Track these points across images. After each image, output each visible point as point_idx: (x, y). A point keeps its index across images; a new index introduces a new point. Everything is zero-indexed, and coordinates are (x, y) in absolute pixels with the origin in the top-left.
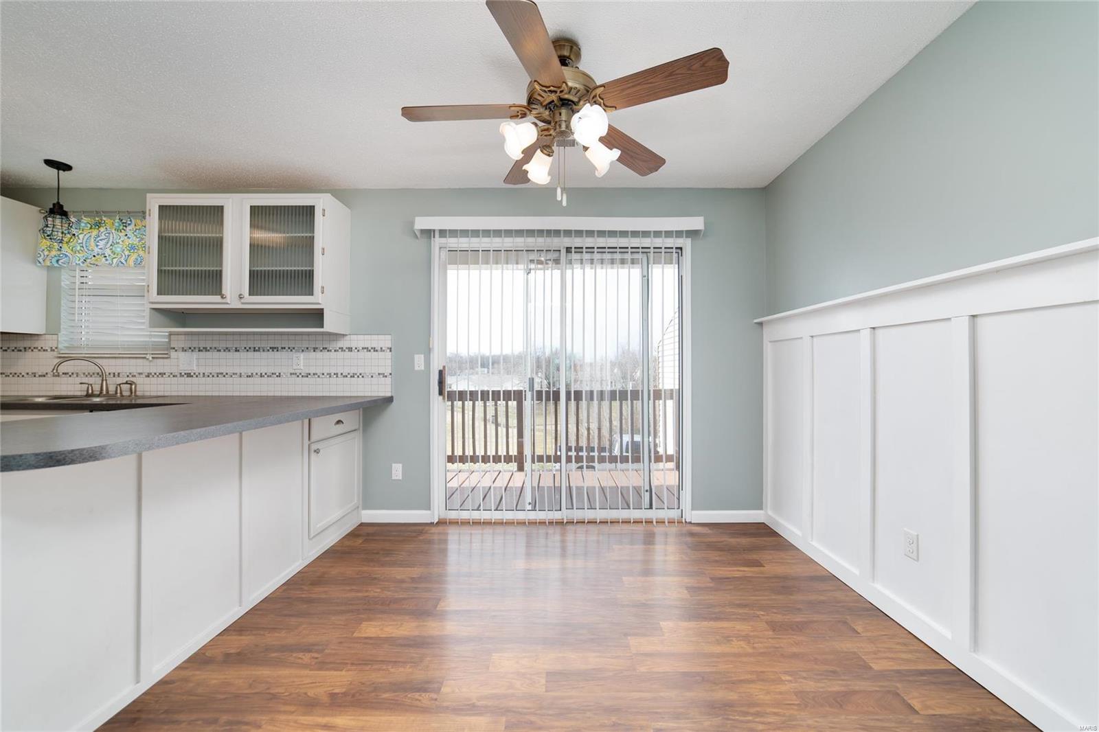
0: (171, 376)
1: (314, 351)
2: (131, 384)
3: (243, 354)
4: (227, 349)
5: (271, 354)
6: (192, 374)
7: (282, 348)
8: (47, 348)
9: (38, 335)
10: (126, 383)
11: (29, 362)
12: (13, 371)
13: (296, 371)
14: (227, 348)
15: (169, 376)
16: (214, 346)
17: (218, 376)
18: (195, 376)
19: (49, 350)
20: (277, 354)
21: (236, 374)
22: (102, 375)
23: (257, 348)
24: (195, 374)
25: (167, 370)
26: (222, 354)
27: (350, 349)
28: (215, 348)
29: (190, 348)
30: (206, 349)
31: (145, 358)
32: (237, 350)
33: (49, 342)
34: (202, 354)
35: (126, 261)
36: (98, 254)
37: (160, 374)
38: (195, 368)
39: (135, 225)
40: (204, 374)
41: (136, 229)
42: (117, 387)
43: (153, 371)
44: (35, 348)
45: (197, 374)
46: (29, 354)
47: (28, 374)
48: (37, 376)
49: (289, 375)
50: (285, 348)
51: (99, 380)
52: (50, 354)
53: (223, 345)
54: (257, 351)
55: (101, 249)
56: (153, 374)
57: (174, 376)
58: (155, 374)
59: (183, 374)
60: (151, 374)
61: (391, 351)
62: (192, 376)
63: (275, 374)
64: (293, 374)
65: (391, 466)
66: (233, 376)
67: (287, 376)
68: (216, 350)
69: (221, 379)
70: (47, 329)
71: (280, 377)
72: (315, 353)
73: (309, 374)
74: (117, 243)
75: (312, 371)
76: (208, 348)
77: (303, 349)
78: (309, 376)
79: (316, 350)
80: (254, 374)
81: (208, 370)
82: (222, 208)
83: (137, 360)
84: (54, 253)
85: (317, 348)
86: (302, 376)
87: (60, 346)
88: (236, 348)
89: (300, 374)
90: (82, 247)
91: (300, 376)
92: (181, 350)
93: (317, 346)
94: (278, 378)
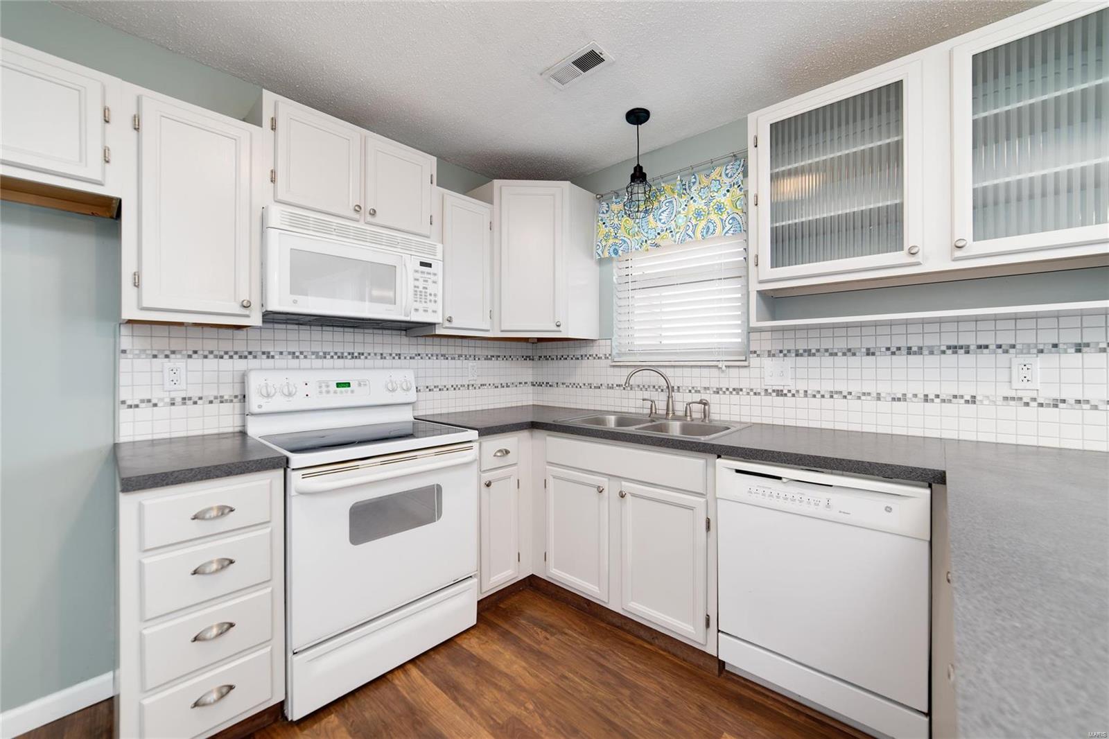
0: (752, 393)
1: (1079, 351)
2: (705, 404)
3: (884, 360)
5: (950, 358)
6: (785, 392)
7: (980, 347)
8: (601, 355)
9: (592, 340)
10: (701, 402)
11: (586, 371)
12: (572, 382)
13: (1020, 394)
14: (849, 350)
15: (748, 394)
16: (824, 347)
17: (832, 397)
18: (789, 395)
19: (603, 358)
20: (966, 359)
21: (869, 394)
22: (668, 388)
23: (914, 349)
24: (789, 391)
25: (744, 385)
26: (840, 360)
28: (827, 350)
29: (781, 352)
30: (809, 353)
31: (716, 366)
32: (869, 353)
33: (602, 349)
34: (802, 361)
35: (694, 233)
36: (662, 231)
37: (734, 389)
38: (788, 384)
39: (700, 183)
40: (806, 392)
41: (701, 188)
42: (686, 408)
43: (724, 385)
44: (590, 356)
45: (793, 392)
46: (585, 362)
47: (584, 384)
48: (593, 387)
49: (1000, 401)
50: (987, 347)
51: (664, 396)
52: (604, 362)
53: (841, 344)
54: (915, 353)
55: (664, 223)
56: (724, 390)
57: (755, 394)
58: (727, 389)
59: (770, 391)
60: (721, 389)
62: (786, 395)
63: (962, 397)
64: (1013, 399)
66: (863, 398)
67: (994, 402)
68: (827, 354)
69: (838, 402)
70: (600, 335)
71: (974, 402)
72: (1079, 355)
73: (1064, 401)
74: (680, 212)
75: (1071, 394)
76: (813, 351)
77: (1041, 347)
78: (1061, 405)
79: (1085, 349)
80: (909, 396)
81: (813, 387)
82: (898, 85)
83: (703, 370)
84: (611, 241)
85: (1088, 345)
86: (1041, 405)
87: (614, 353)
88: (868, 349)
89: (1034, 399)
90: (639, 227)
91: (1033, 404)
92: (766, 353)
93: (1085, 341)
94: (971, 406)
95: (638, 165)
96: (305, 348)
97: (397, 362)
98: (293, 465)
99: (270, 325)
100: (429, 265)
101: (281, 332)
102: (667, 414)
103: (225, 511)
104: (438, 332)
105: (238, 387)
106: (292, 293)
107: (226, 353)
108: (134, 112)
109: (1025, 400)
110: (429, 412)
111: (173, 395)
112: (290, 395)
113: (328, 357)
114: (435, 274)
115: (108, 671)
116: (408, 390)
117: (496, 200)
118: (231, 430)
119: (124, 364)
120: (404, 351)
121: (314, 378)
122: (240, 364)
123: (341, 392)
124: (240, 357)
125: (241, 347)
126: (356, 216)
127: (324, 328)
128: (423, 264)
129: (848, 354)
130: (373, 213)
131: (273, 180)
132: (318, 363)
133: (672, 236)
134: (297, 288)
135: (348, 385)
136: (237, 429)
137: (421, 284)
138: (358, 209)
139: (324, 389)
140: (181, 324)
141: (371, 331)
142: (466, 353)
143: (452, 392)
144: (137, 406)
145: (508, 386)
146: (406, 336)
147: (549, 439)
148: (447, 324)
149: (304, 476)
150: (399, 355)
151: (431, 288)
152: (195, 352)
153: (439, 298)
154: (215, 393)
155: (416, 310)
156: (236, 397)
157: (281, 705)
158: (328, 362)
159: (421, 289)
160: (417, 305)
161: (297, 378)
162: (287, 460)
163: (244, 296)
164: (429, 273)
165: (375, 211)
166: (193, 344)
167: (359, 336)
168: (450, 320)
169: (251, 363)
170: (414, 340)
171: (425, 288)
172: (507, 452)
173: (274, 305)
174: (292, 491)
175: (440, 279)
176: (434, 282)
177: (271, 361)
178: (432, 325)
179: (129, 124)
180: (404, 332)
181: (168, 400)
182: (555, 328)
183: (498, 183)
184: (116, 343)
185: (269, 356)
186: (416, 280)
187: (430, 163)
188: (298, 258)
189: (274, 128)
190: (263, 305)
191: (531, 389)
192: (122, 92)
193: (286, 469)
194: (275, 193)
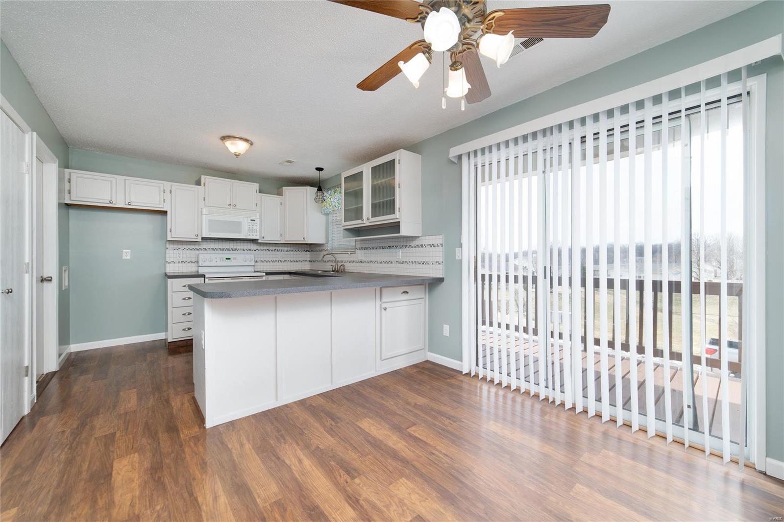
4: (373, 248)
5: (388, 250)
6: (362, 261)
7: (393, 246)
9: (323, 244)
10: (342, 266)
13: (398, 260)
15: (355, 262)
16: (369, 246)
17: (370, 263)
20: (391, 250)
21: (376, 261)
22: (336, 262)
25: (355, 259)
26: (372, 251)
27: (422, 246)
29: (362, 248)
31: (348, 253)
32: (376, 248)
34: (365, 251)
36: (334, 206)
37: (352, 261)
38: (363, 259)
40: (365, 261)
43: (350, 260)
46: (322, 252)
52: (326, 252)
53: (372, 246)
55: (335, 203)
59: (359, 261)
61: (442, 246)
65: (443, 326)
68: (370, 249)
69: (372, 264)
70: (326, 241)
71: (392, 263)
72: (406, 249)
73: (404, 262)
75: (405, 260)
76: (367, 248)
77: (401, 246)
79: (407, 247)
81: (367, 259)
82: (362, 172)
83: (346, 255)
84: (325, 207)
87: (329, 249)
90: (331, 203)
91: (400, 263)
92: (359, 249)
95: (320, 185)
97: (249, 252)
98: (206, 277)
99: (204, 240)
100: (254, 220)
101: (208, 242)
102: (336, 270)
104: (260, 242)
105: (196, 259)
106: (209, 232)
107: (193, 249)
108: (170, 189)
110: (259, 269)
111: (179, 260)
112: (211, 261)
113: (224, 250)
114: (256, 223)
115: (163, 332)
116: (252, 261)
117: (284, 194)
118: (194, 271)
119: (168, 252)
120: (251, 248)
121: (219, 256)
122: (197, 252)
123: (227, 261)
124: (197, 250)
125: (197, 247)
126: (229, 207)
128: (252, 220)
130: (235, 206)
131: (204, 200)
132: (221, 252)
134: (210, 230)
135: (230, 259)
136: (196, 270)
137: (251, 227)
138: (230, 205)
139: (222, 260)
140: (181, 241)
142: (277, 249)
143: (271, 263)
144: (170, 263)
145: (297, 262)
149: (209, 280)
150: (250, 250)
151: (255, 228)
152: (184, 249)
153: (258, 231)
154: (190, 260)
155: (249, 235)
156: (196, 261)
158: (224, 252)
160: (250, 234)
161: (213, 256)
162: (205, 275)
163: (196, 233)
164: (254, 223)
166: (184, 247)
168: (263, 238)
169: (200, 252)
170: (254, 244)
173: (204, 236)
175: (258, 224)
176: (256, 226)
178: (257, 240)
179: (169, 192)
181: (178, 262)
182: (303, 240)
183: (284, 188)
184: (166, 246)
185: (205, 250)
186: (249, 225)
187: (256, 186)
188: (210, 222)
189: (204, 185)
190: (201, 235)
191: (309, 263)
192: (167, 185)
193: (205, 277)
194: (205, 203)
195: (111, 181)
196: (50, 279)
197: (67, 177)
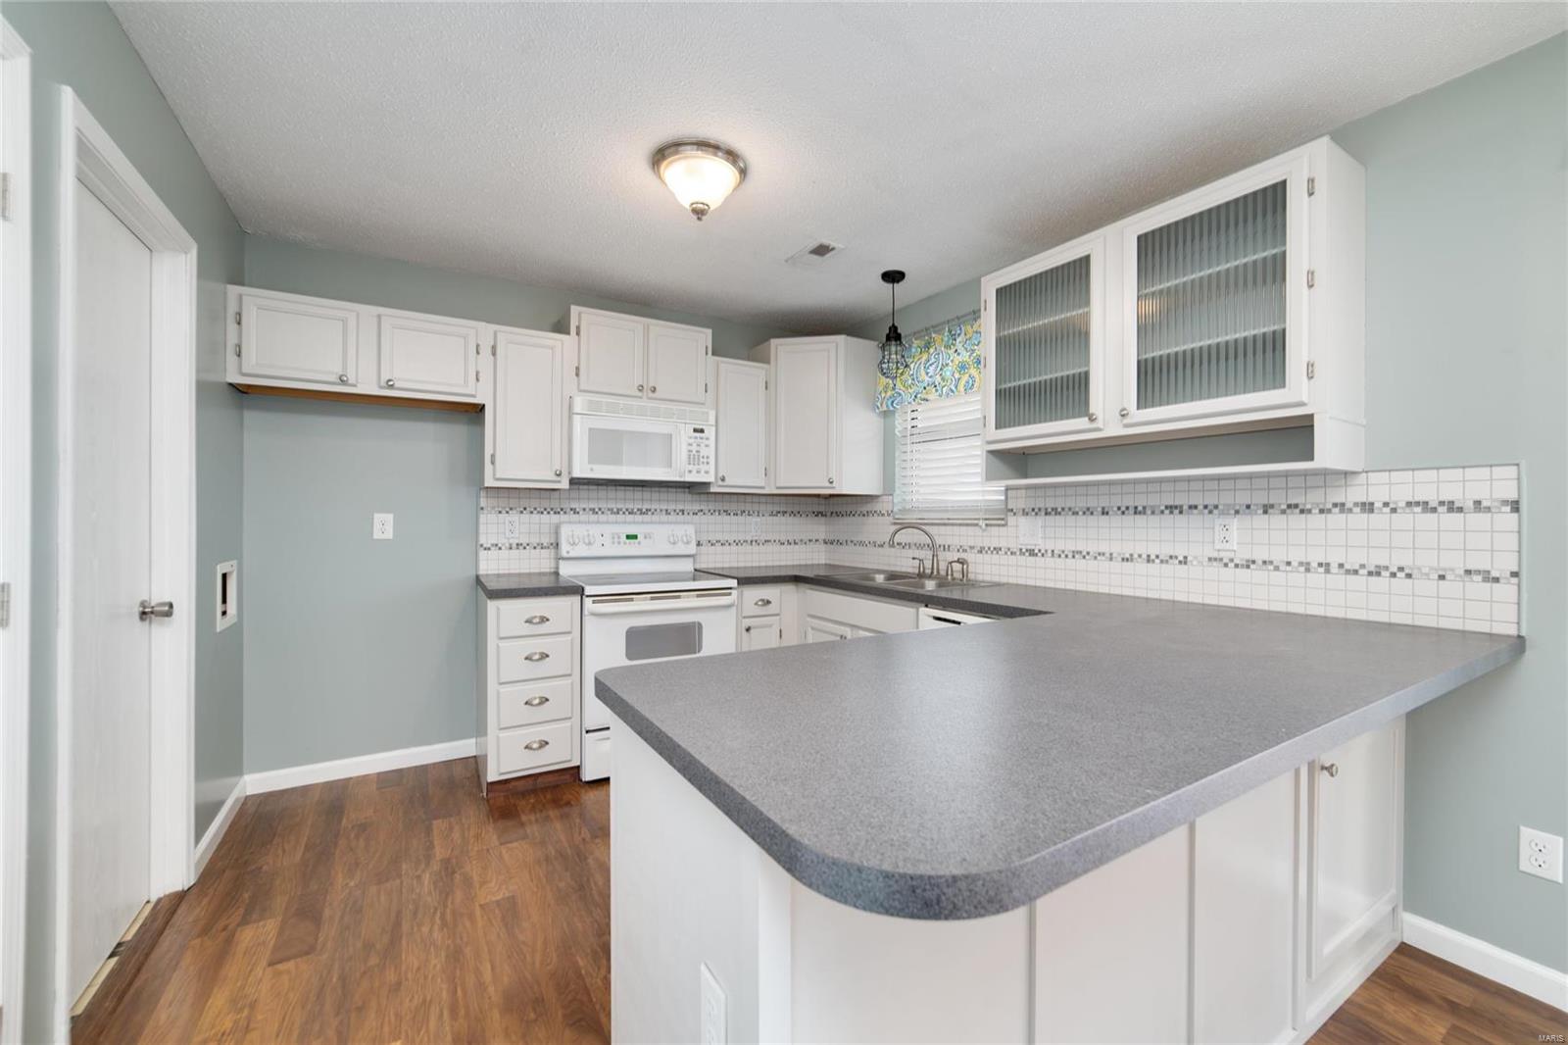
0: (1009, 553)
1: (1265, 512)
2: (963, 563)
3: (1116, 520)
5: (1167, 518)
6: (1036, 551)
7: (1190, 507)
9: (875, 496)
10: (958, 561)
11: (878, 528)
12: (859, 539)
13: (1222, 554)
14: (1088, 509)
15: (1006, 553)
16: (1068, 505)
17: (1074, 557)
18: (1039, 554)
19: (884, 514)
20: (1180, 520)
21: (1104, 554)
22: (933, 547)
23: (1140, 509)
24: (1040, 551)
25: (1003, 544)
28: (1070, 509)
29: (1033, 510)
30: (1055, 511)
31: (977, 525)
32: (1104, 512)
33: (882, 506)
34: (1050, 520)
35: (956, 387)
36: (928, 385)
37: (995, 549)
38: (1039, 543)
39: (966, 334)
40: (1053, 551)
41: (968, 339)
42: (948, 567)
43: (986, 544)
44: (875, 512)
45: (1043, 551)
46: (871, 518)
47: (870, 542)
48: (877, 545)
49: (1206, 562)
50: (1196, 507)
51: (929, 554)
52: (884, 519)
53: (1081, 504)
54: (1140, 513)
55: (931, 377)
56: (987, 549)
57: (1012, 553)
58: (989, 548)
59: (1024, 550)
60: (984, 548)
61: (1514, 510)
62: (1036, 555)
63: (1177, 557)
64: (1215, 559)
66: (1099, 558)
67: (1202, 563)
68: (1070, 513)
69: (1080, 563)
70: (884, 489)
71: (1185, 563)
72: (1266, 516)
73: (1254, 562)
74: (947, 365)
75: (1260, 555)
76: (1059, 510)
77: (1237, 508)
78: (1252, 566)
79: (1270, 511)
80: (1136, 556)
81: (1059, 546)
82: (1087, 258)
83: (970, 528)
84: (889, 393)
85: (1272, 506)
86: (1237, 566)
87: (895, 509)
88: (1103, 508)
89: (1232, 560)
90: (913, 379)
91: (1231, 565)
92: (1021, 512)
93: (1271, 502)
94: (1183, 566)
95: (893, 325)
96: (603, 505)
97: (681, 517)
98: (587, 592)
99: (576, 487)
100: (702, 431)
101: (584, 491)
102: (932, 573)
103: (544, 620)
104: (712, 490)
105: (553, 536)
106: (589, 463)
107: (545, 509)
108: (492, 343)
109: (1225, 561)
110: (711, 566)
111: (511, 541)
112: (590, 544)
113: (621, 512)
114: (707, 439)
115: (472, 737)
116: (688, 543)
117: (772, 359)
118: (548, 570)
119: (483, 518)
120: (688, 507)
121: (609, 529)
122: (555, 518)
123: (630, 543)
124: (555, 513)
125: (555, 505)
126: (640, 394)
127: (618, 488)
128: (695, 430)
129: (1087, 513)
130: (654, 390)
131: (577, 375)
132: (613, 517)
133: (937, 391)
134: (593, 459)
135: (635, 537)
136: (552, 570)
137: (694, 448)
138: (641, 388)
139: (616, 540)
140: (516, 488)
141: (657, 489)
142: (750, 509)
143: (734, 548)
144: (489, 549)
145: (795, 543)
146: (689, 493)
147: (809, 592)
148: (720, 483)
149: (594, 602)
150: (683, 511)
151: (704, 452)
152: (525, 509)
153: (712, 461)
154: (538, 541)
155: (690, 472)
156: (552, 544)
157: (578, 768)
158: (620, 517)
159: (694, 452)
160: (691, 467)
161: (595, 530)
162: (583, 589)
163: (557, 467)
164: (701, 438)
165: (655, 388)
166: (524, 503)
167: (647, 494)
168: (723, 479)
169: (563, 517)
170: (696, 497)
171: (698, 451)
172: (769, 602)
173: (577, 474)
174: (586, 612)
175: (712, 443)
176: (707, 446)
177: (577, 515)
178: (707, 484)
179: (490, 352)
180: (687, 490)
181: (507, 545)
182: (828, 484)
183: (774, 342)
184: (478, 503)
185: (576, 512)
186: (690, 445)
187: (705, 336)
188: (594, 434)
189: (578, 334)
190: (569, 473)
191: (823, 547)
192: (485, 331)
193: (582, 595)
194: (579, 384)
195: (344, 321)
196: (167, 608)
197: (232, 309)
